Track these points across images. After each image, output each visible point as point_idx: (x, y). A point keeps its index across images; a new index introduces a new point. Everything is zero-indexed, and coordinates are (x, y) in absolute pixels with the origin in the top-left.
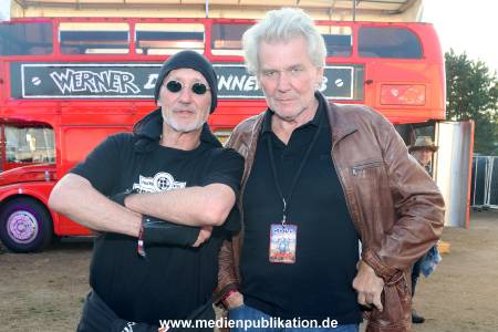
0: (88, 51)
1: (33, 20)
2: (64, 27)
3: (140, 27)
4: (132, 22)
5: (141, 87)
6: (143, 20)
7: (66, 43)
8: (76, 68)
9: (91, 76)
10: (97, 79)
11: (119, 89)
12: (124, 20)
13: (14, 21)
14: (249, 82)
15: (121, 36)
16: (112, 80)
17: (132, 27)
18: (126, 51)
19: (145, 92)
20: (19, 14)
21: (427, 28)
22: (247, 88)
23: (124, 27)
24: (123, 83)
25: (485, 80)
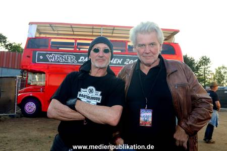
0: (60, 49)
1: (43, 38)
2: (53, 40)
3: (79, 41)
4: (76, 40)
5: (77, 61)
6: (80, 39)
7: (53, 45)
8: (55, 54)
9: (60, 56)
10: (62, 58)
11: (70, 61)
12: (73, 39)
13: (36, 38)
14: (115, 61)
15: (72, 44)
16: (68, 58)
17: (76, 41)
18: (73, 49)
19: (78, 62)
20: (38, 35)
21: (177, 44)
22: (114, 63)
23: (73, 41)
24: (71, 59)
25: (194, 63)
